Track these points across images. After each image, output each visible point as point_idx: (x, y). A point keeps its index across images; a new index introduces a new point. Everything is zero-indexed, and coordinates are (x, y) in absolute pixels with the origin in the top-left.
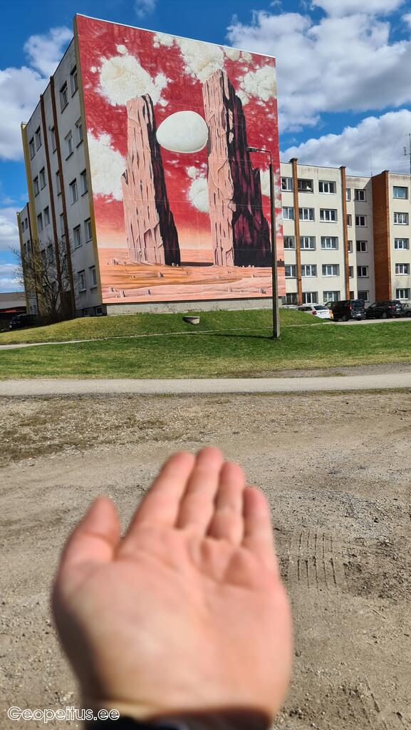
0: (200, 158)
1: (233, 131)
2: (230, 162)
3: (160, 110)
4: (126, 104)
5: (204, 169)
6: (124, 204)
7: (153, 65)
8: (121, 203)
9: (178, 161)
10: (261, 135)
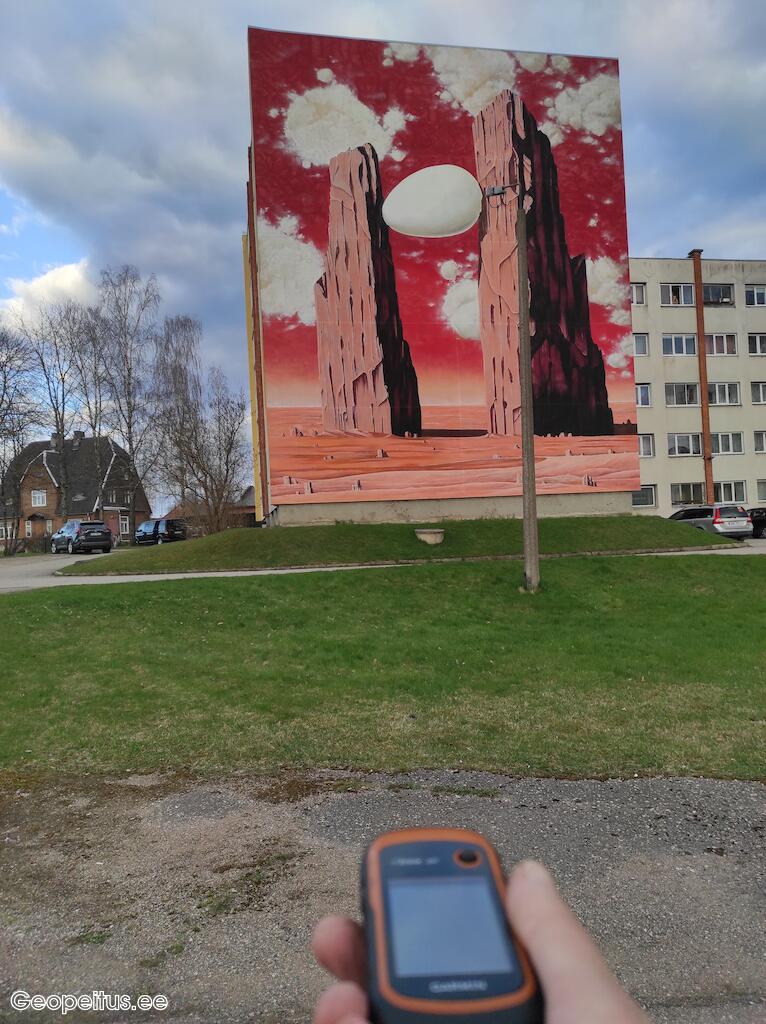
0: (466, 244)
1: (532, 192)
3: (391, 168)
4: (328, 163)
5: (472, 263)
6: (319, 331)
7: (382, 95)
8: (312, 330)
9: (422, 252)
10: (589, 196)
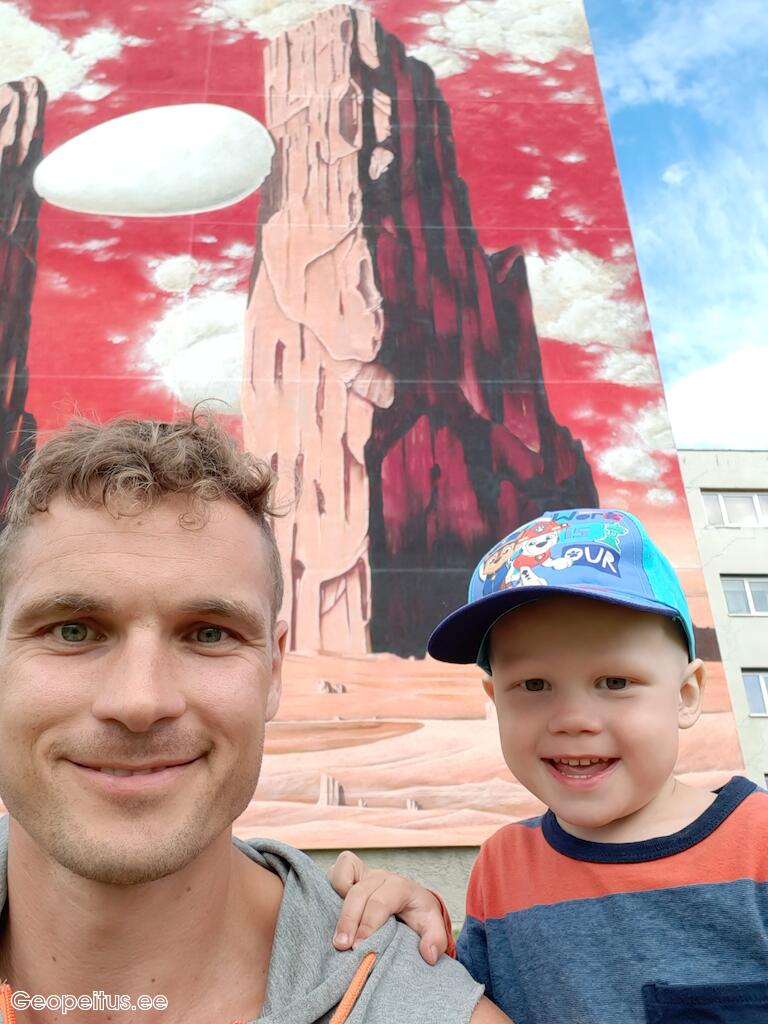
1: (391, 144)
2: (371, 235)
3: (73, 109)
5: (238, 261)
7: (80, 14)
9: (113, 241)
10: (526, 149)
